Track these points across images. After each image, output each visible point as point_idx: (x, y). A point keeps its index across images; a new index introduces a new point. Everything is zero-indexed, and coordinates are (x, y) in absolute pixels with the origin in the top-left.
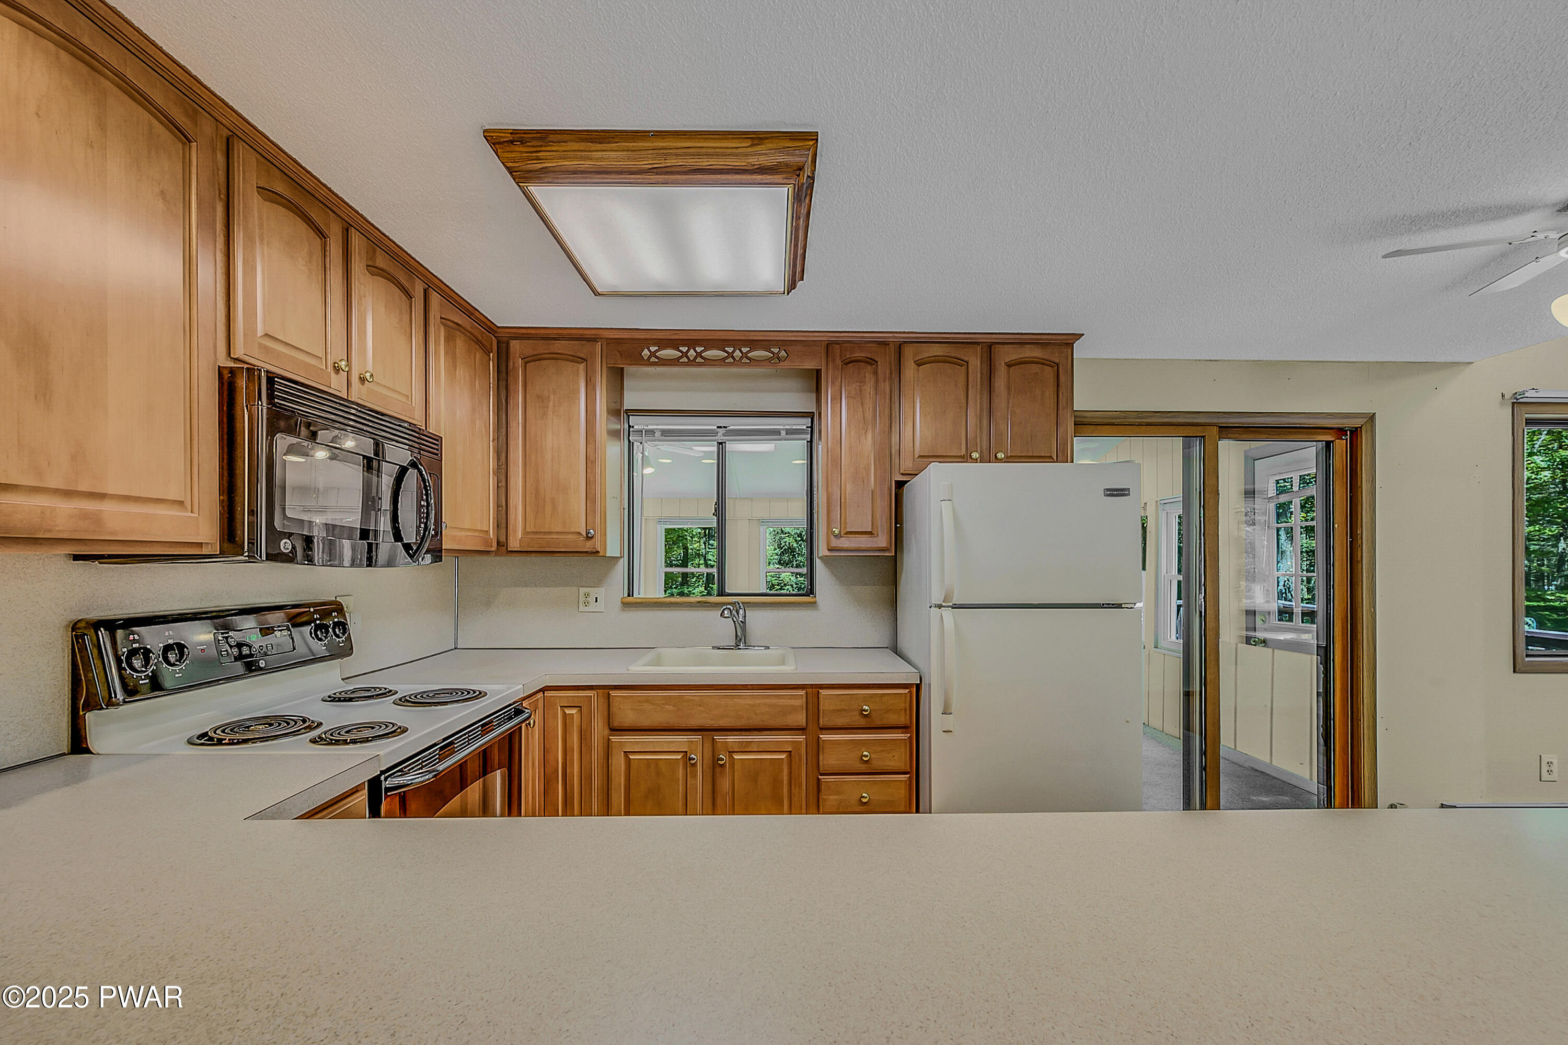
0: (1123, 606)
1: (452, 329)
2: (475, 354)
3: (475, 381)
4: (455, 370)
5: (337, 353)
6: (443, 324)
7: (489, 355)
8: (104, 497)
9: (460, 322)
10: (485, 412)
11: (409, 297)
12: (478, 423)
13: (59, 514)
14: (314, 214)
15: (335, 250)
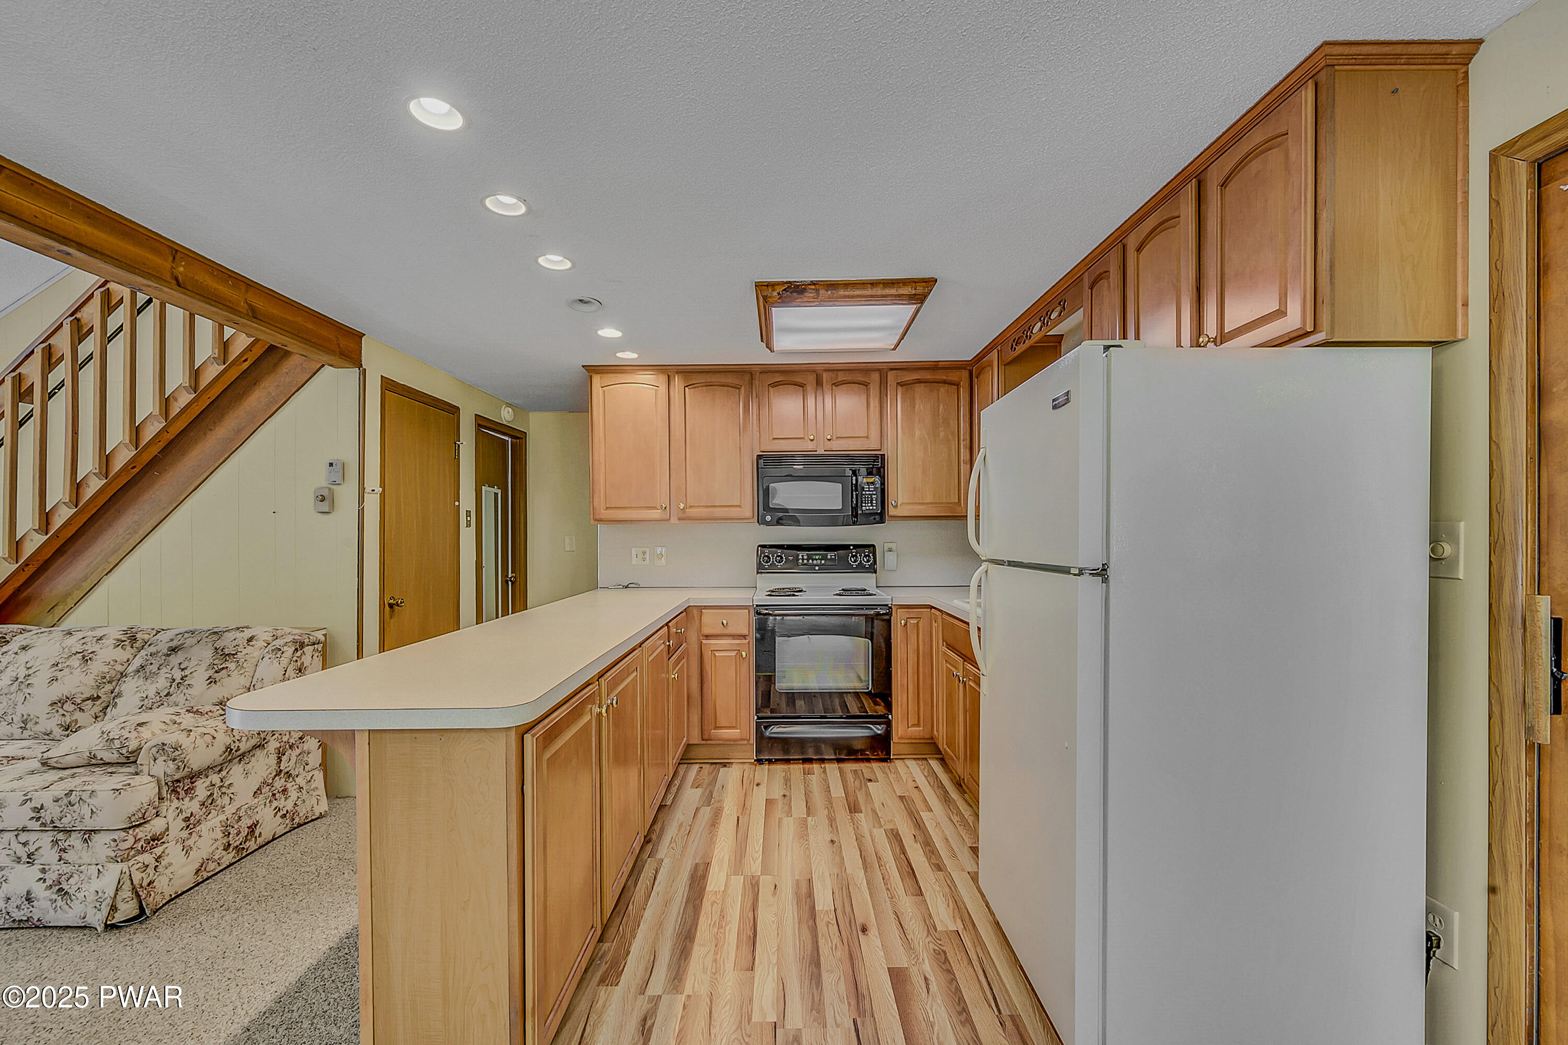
1: (908, 385)
2: (940, 390)
3: (940, 405)
4: (915, 408)
5: (813, 432)
6: (901, 386)
7: (958, 385)
8: (715, 506)
9: (919, 378)
10: (953, 424)
11: (866, 385)
12: (942, 434)
13: (703, 512)
14: (799, 379)
15: (809, 388)
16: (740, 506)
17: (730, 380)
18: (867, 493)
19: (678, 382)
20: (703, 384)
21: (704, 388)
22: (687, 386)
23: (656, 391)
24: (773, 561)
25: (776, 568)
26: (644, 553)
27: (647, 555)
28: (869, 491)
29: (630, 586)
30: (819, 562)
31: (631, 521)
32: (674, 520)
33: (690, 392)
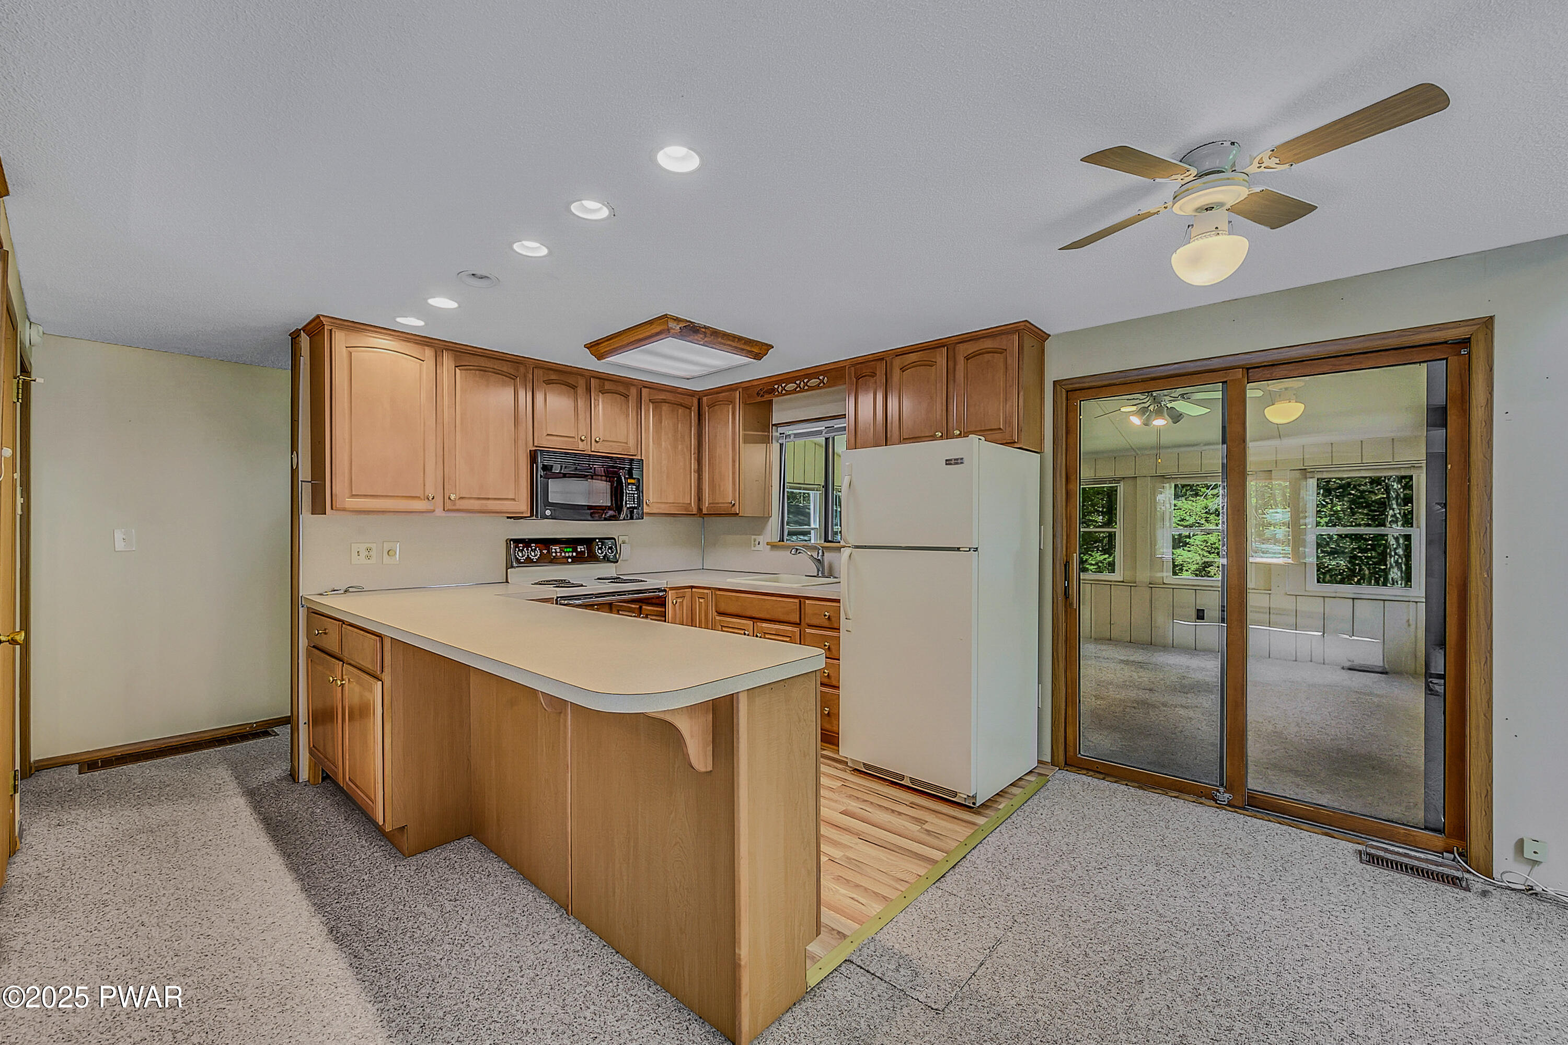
0: (961, 549)
1: (656, 403)
2: (678, 411)
3: (678, 424)
4: (661, 423)
5: (583, 432)
6: (652, 402)
7: (690, 409)
8: (488, 499)
9: (665, 398)
10: (687, 439)
11: (626, 397)
12: (680, 447)
13: (476, 505)
14: (571, 381)
15: (581, 391)
16: (514, 500)
17: (505, 368)
18: (631, 492)
19: (447, 361)
20: (475, 368)
21: (477, 372)
22: (457, 367)
23: (421, 365)
24: (528, 555)
25: (531, 563)
26: (369, 550)
27: (373, 553)
28: (632, 490)
29: (351, 590)
30: (570, 554)
31: (383, 511)
32: (439, 512)
33: (461, 373)
